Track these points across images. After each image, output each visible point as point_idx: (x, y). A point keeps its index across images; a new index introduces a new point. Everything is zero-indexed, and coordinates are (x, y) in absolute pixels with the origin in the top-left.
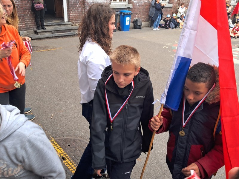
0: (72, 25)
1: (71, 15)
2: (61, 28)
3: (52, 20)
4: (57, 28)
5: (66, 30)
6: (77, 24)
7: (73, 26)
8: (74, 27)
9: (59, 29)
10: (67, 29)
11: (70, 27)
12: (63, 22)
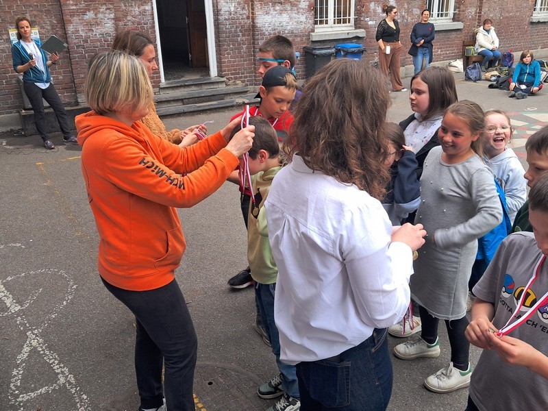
0: (227, 85)
1: (225, 62)
2: (202, 93)
3: (182, 74)
4: (194, 91)
5: (213, 95)
6: (238, 82)
7: (229, 87)
8: (231, 88)
9: (199, 93)
10: (215, 93)
11: (222, 88)
12: (206, 78)
